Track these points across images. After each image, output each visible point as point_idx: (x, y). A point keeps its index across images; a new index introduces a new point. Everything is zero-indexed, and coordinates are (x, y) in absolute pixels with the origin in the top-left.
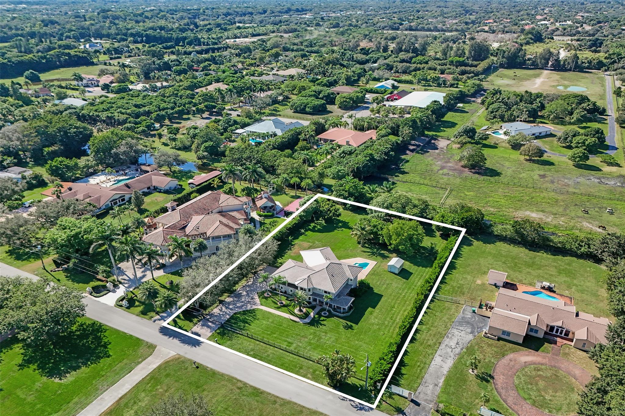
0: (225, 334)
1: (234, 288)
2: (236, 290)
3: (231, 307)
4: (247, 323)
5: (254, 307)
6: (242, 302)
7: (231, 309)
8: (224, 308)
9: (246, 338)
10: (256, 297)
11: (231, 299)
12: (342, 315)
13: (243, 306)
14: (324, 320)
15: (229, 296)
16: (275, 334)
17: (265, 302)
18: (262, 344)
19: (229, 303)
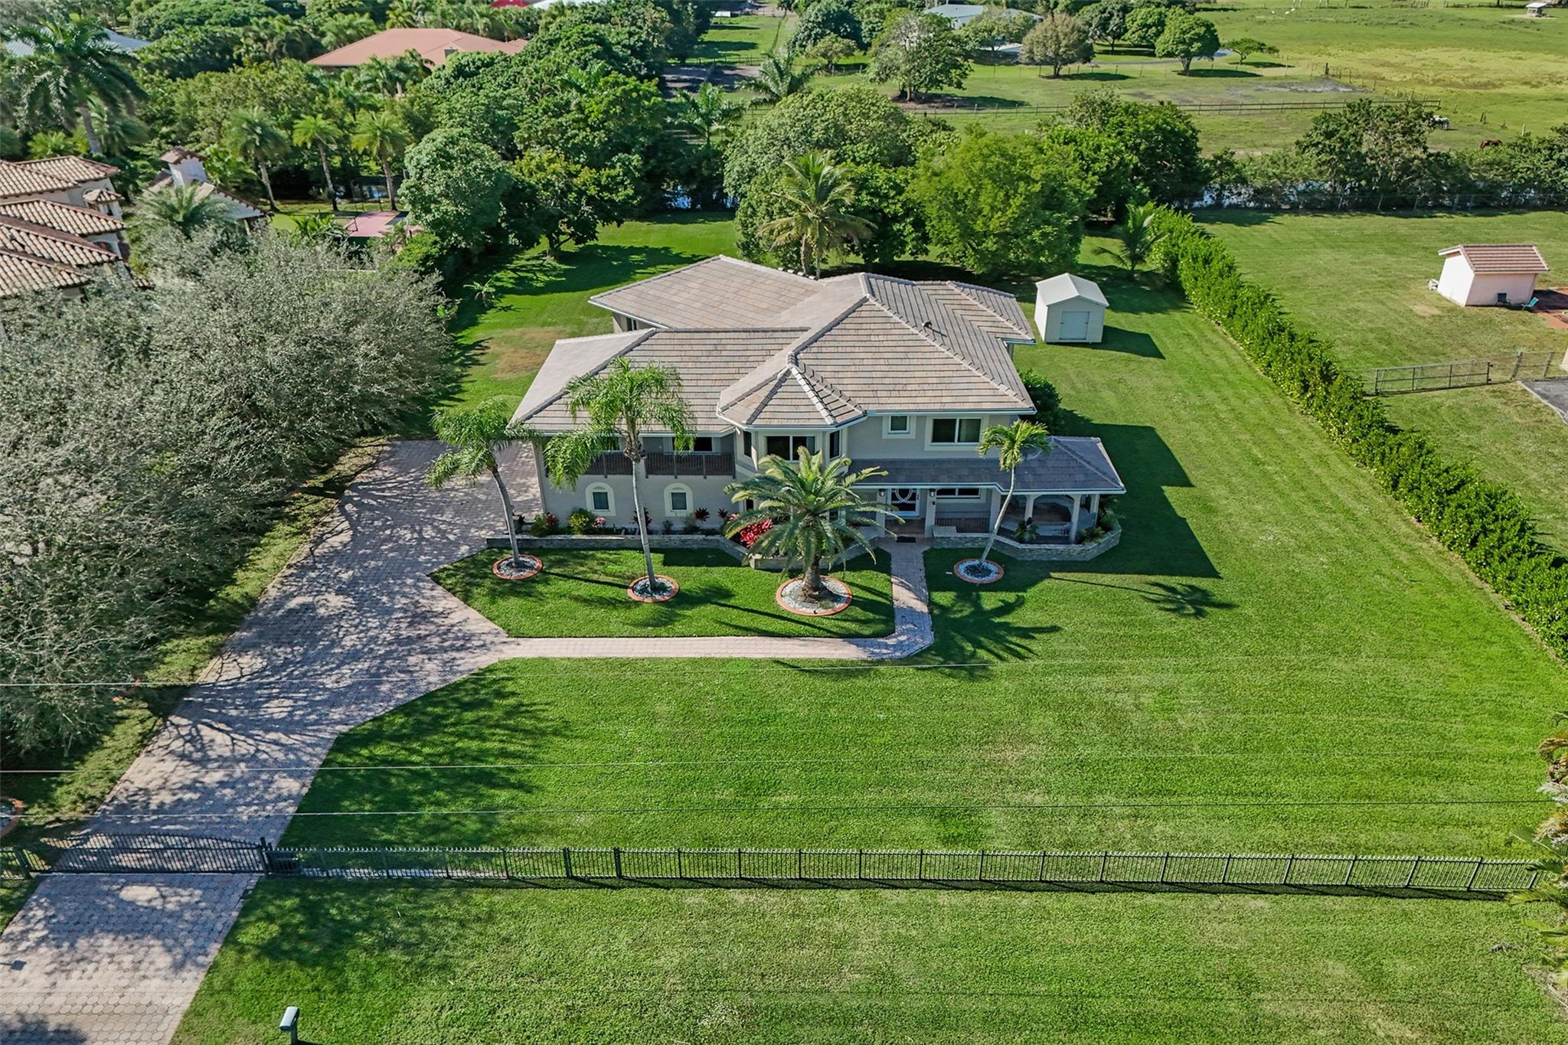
0: (342, 936)
1: (233, 592)
2: (253, 602)
3: (277, 709)
4: (489, 779)
5: (484, 660)
6: (354, 656)
7: (288, 725)
8: (219, 741)
9: (573, 896)
10: (443, 601)
11: (251, 662)
12: (1092, 548)
13: (374, 678)
14: (1007, 609)
15: (216, 651)
16: (775, 787)
17: (527, 612)
18: (739, 897)
19: (249, 693)
